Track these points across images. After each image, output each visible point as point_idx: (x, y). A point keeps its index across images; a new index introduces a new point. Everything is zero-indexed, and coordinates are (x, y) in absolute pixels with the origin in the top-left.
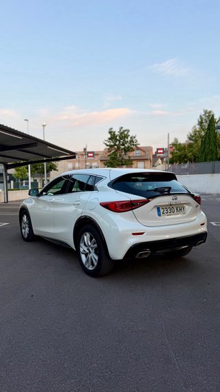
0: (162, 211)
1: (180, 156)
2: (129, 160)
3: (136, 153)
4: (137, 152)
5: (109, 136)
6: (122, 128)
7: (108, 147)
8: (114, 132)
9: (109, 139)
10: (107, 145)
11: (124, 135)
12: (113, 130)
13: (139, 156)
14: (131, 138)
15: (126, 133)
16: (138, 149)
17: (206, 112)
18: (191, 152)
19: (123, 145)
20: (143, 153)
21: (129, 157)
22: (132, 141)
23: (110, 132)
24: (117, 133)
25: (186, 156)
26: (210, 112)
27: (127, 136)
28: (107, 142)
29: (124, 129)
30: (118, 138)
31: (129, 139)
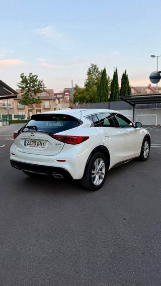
0: (27, 142)
1: (80, 98)
2: (39, 99)
3: (43, 95)
4: (44, 93)
5: (21, 80)
6: (31, 74)
7: (21, 89)
8: (26, 77)
9: (21, 82)
10: (20, 87)
11: (33, 79)
12: (25, 75)
13: (45, 97)
14: (39, 82)
15: (35, 78)
16: (44, 91)
17: (92, 65)
18: (88, 94)
19: (33, 87)
20: (48, 95)
21: (39, 97)
22: (40, 85)
23: (22, 77)
24: (27, 78)
25: (85, 98)
26: (95, 66)
27: (36, 81)
28: (19, 85)
29: (33, 74)
30: (28, 82)
31: (38, 82)
